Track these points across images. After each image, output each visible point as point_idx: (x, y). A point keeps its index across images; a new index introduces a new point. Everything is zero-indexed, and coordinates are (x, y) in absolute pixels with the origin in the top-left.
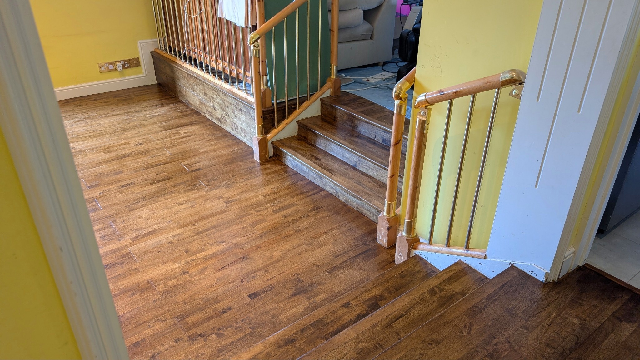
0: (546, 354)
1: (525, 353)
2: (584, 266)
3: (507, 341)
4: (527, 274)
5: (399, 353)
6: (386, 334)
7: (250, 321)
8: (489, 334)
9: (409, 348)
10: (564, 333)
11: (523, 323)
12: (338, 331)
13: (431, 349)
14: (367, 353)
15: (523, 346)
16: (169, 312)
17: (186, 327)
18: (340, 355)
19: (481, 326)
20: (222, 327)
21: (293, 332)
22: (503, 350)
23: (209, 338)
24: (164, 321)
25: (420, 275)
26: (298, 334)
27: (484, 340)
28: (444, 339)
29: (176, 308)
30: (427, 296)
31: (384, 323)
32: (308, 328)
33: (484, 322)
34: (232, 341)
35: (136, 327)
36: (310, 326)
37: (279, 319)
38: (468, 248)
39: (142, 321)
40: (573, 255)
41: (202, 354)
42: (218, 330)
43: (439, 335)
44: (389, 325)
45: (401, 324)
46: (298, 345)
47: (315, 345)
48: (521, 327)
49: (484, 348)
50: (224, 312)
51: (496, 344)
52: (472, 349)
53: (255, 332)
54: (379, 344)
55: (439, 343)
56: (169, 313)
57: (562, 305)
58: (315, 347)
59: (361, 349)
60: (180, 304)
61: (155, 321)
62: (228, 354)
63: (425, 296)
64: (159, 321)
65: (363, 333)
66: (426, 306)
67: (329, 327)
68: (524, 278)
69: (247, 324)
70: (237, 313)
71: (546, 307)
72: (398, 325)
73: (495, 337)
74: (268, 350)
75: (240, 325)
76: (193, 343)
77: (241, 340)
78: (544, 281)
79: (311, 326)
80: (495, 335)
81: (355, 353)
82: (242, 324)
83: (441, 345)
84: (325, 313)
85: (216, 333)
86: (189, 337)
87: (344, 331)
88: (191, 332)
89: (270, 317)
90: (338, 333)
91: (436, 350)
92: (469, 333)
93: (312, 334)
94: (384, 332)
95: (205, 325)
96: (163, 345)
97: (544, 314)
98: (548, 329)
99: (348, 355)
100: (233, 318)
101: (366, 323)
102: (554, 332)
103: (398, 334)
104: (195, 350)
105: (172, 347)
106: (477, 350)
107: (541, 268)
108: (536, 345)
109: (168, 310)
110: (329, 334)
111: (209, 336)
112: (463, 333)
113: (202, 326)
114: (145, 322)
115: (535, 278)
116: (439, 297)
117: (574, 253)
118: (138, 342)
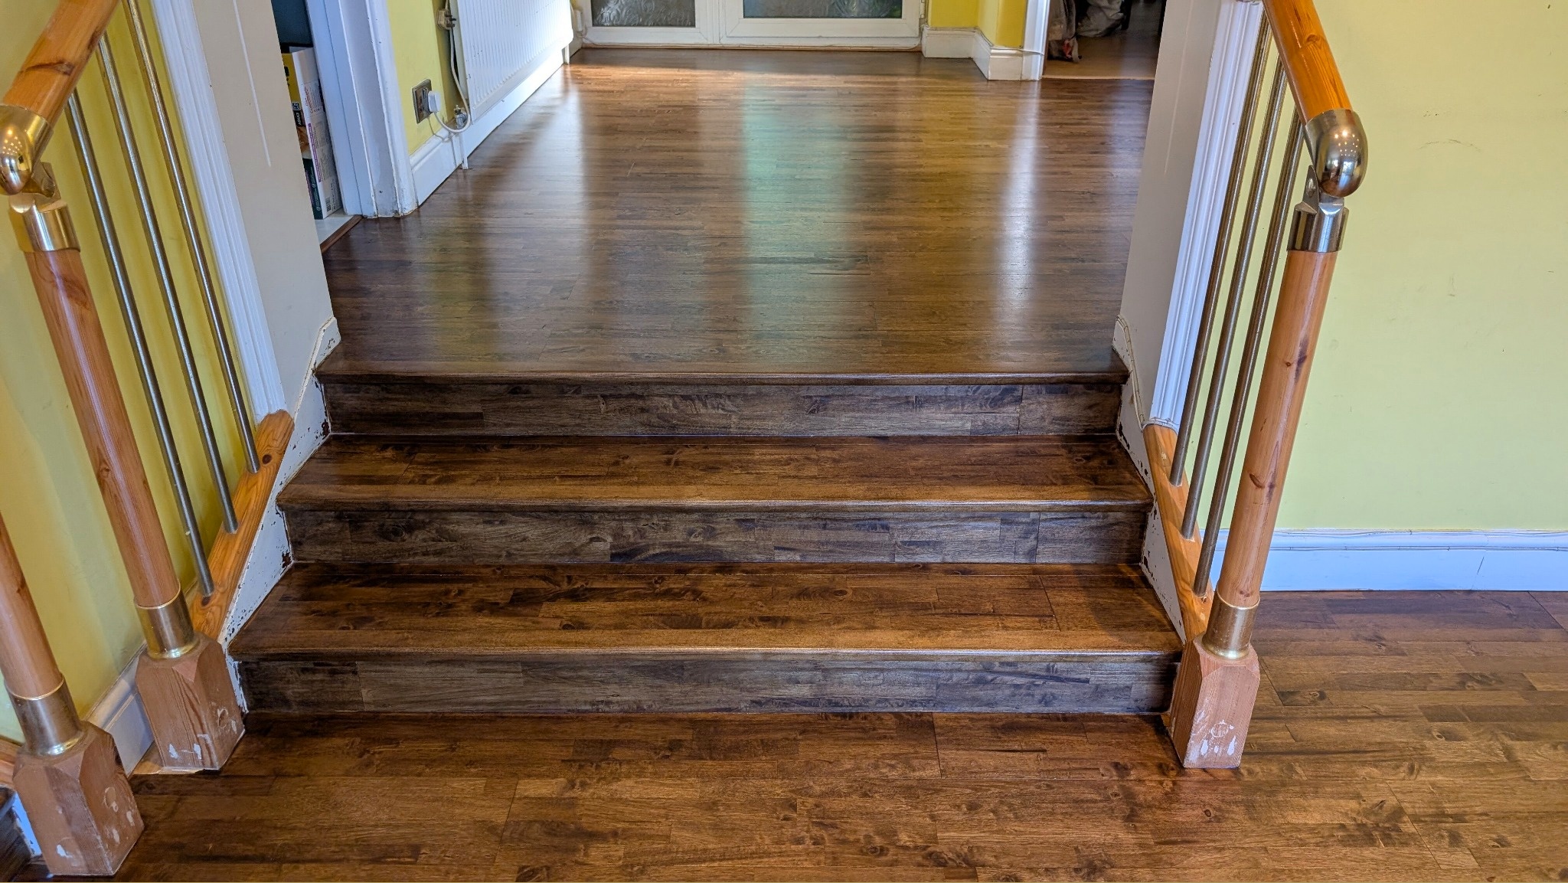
7: (782, 827)
23: (920, 842)
34: (866, 798)
41: (959, 807)
42: (882, 849)
53: (790, 791)
69: (795, 824)
76: (971, 850)
85: (894, 843)
105: (1031, 870)
111: (916, 848)
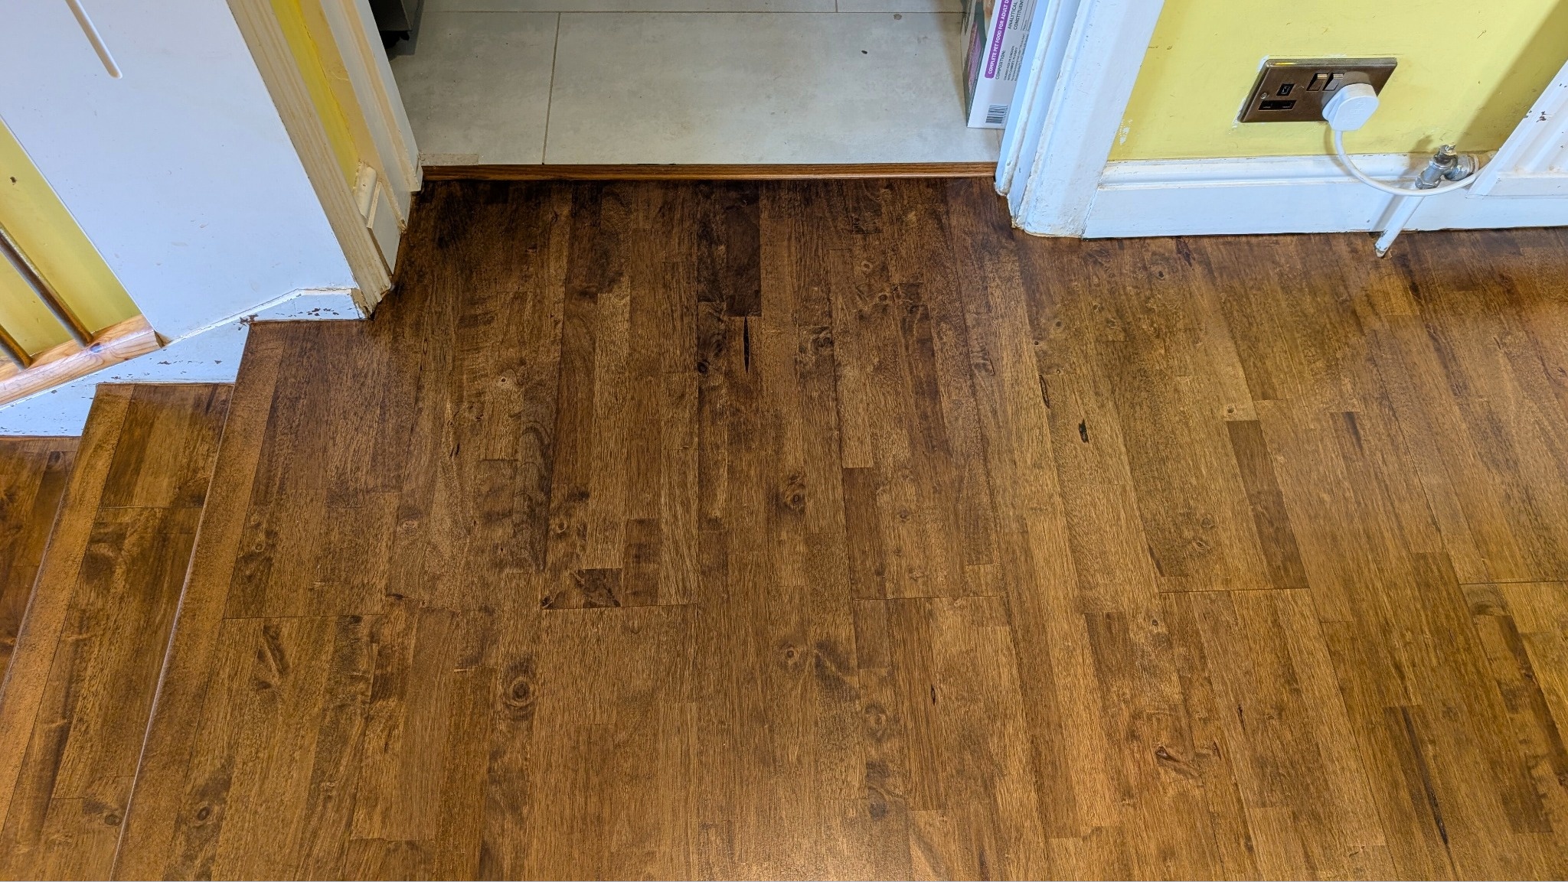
0: (500, 551)
2: (425, 183)
3: (392, 600)
4: (307, 322)
8: (335, 619)
10: (501, 448)
11: (396, 503)
13: (218, 828)
15: (439, 579)
19: (300, 614)
22: (400, 640)
25: (26, 502)
27: (336, 651)
28: (230, 759)
30: (89, 597)
31: (24, 817)
33: (301, 591)
38: (93, 338)
40: (379, 186)
43: (210, 757)
44: (46, 804)
45: (81, 765)
48: (398, 520)
49: (352, 677)
51: (373, 638)
52: (325, 711)
55: (227, 784)
57: (449, 359)
63: (83, 602)
66: (109, 634)
68: (309, 345)
71: (417, 400)
72: (72, 777)
73: (358, 613)
78: (363, 316)
80: (353, 608)
83: (238, 786)
91: (232, 816)
92: (283, 671)
97: (426, 424)
98: (460, 467)
102: (479, 462)
103: (96, 807)
106: (339, 703)
107: (329, 289)
108: (466, 545)
112: (267, 686)
115: (337, 321)
116: (129, 571)
117: (378, 178)
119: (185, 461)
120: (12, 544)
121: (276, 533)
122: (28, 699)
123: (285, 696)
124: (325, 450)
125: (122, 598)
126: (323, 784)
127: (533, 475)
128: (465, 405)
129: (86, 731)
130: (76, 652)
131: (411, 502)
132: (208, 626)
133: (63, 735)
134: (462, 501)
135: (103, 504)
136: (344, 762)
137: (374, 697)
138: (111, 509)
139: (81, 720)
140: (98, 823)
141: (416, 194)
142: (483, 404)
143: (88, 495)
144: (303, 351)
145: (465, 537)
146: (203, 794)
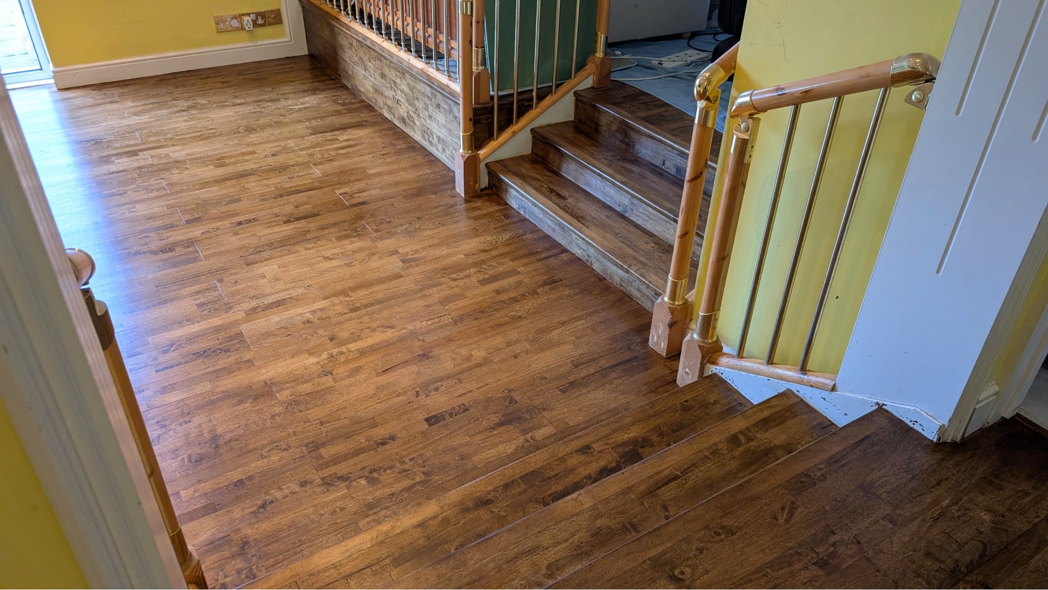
0: (923, 570)
1: (884, 564)
2: (1012, 418)
3: (855, 540)
4: (906, 424)
5: (662, 543)
6: (645, 507)
7: (423, 462)
8: (824, 524)
9: (679, 537)
10: (960, 536)
11: (888, 512)
12: (566, 493)
13: (718, 542)
14: (608, 536)
15: (883, 553)
16: (294, 435)
17: (320, 462)
18: (563, 535)
19: (811, 510)
20: (377, 467)
21: (490, 488)
22: (845, 557)
23: (355, 483)
24: (286, 449)
25: (717, 409)
26: (498, 491)
27: (815, 535)
28: (742, 527)
29: (306, 430)
30: (724, 447)
31: (642, 488)
32: (515, 483)
33: (818, 504)
34: (391, 492)
35: (240, 455)
36: (519, 480)
37: (472, 461)
38: (805, 370)
39: (250, 447)
40: (994, 397)
41: (341, 510)
42: (371, 472)
43: (735, 520)
44: (652, 492)
45: (673, 492)
46: (496, 510)
47: (524, 513)
48: (883, 519)
49: (813, 549)
50: (383, 444)
51: (834, 545)
52: (791, 548)
53: (431, 480)
54: (630, 523)
55: (733, 534)
56: (294, 438)
57: (963, 486)
58: (525, 516)
59: (599, 528)
60: (313, 424)
61: (272, 449)
62: (383, 513)
63: (720, 447)
64: (277, 449)
65: (606, 501)
66: (719, 464)
67: (552, 484)
68: (899, 432)
69: (419, 465)
70: (404, 447)
71: (933, 487)
72: (667, 493)
73: (835, 531)
74: (445, 514)
75: (406, 467)
76: (328, 490)
77: (407, 491)
78: (935, 440)
79: (521, 480)
80: (835, 528)
81: (588, 534)
82: (410, 466)
83: (737, 538)
84: (547, 459)
85: (367, 477)
86: (323, 479)
87: (574, 495)
88: (326, 472)
89: (458, 458)
90: (564, 496)
91: (725, 545)
92: (787, 521)
93: (522, 493)
94: (642, 504)
95: (351, 462)
96: (280, 489)
97: (929, 498)
98: (932, 526)
99: (576, 537)
100: (397, 454)
101: (612, 485)
102: (943, 532)
103: (665, 508)
104: (331, 501)
105: (295, 493)
106: (799, 551)
107: (932, 416)
108: (907, 553)
109: (294, 432)
110: (550, 495)
111: (355, 480)
112: (777, 519)
113: (346, 462)
114: (257, 449)
115: (920, 433)
116: (744, 452)
117: (996, 394)
118: (241, 481)
119: (798, 437)
120: (701, 417)
121: (826, 478)
122: (676, 457)
123: (780, 529)
124: (873, 470)
125: (734, 458)
126: (768, 569)
127: (968, 559)
128: (956, 507)
129: (684, 484)
130: (703, 459)
131: (896, 517)
132: (772, 482)
133: (676, 478)
134: (921, 538)
135: (755, 425)
136: (783, 571)
137: (815, 563)
138: (756, 428)
139: (686, 479)
140: (662, 514)
141: (1004, 419)
142: (965, 514)
143: (752, 418)
144: (895, 432)
145: (911, 551)
146: (723, 528)
